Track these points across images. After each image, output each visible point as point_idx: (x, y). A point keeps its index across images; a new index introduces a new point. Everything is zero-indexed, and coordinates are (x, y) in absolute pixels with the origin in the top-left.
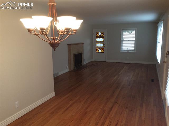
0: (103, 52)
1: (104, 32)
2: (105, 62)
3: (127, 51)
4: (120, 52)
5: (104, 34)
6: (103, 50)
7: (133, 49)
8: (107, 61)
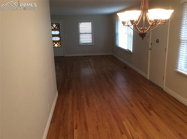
0: (60, 46)
1: (59, 24)
2: (64, 57)
3: (85, 44)
4: (79, 45)
5: (59, 26)
6: (60, 44)
7: (91, 42)
8: (66, 55)
